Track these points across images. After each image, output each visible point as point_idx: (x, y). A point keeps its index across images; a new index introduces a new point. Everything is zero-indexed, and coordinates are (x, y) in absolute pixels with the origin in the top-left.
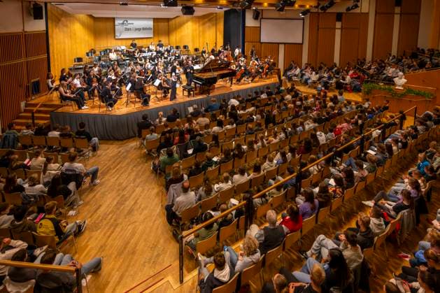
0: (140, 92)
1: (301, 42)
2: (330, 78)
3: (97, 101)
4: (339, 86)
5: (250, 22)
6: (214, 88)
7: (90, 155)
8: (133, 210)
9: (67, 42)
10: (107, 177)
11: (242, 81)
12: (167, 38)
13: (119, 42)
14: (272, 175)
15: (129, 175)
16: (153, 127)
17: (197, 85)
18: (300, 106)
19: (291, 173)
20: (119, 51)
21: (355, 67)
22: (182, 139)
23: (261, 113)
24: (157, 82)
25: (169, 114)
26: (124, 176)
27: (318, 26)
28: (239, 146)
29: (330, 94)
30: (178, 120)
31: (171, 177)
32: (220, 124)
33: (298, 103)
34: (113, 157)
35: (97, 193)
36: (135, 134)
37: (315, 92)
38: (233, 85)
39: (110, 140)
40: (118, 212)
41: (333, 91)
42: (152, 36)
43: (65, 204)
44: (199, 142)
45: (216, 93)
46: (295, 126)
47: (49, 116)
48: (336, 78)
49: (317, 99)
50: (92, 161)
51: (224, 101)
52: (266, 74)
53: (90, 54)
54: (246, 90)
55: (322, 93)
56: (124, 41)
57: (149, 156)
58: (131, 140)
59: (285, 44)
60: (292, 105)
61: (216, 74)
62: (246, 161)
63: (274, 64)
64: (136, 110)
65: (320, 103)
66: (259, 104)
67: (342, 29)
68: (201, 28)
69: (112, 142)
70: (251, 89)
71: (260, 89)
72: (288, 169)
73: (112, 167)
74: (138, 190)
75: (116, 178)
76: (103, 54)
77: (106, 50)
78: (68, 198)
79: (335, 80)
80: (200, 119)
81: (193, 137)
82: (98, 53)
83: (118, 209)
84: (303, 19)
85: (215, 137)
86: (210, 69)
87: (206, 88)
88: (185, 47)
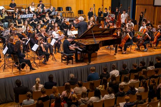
6: (96, 56)
11: (128, 49)
16: (29, 93)
17: (78, 52)
23: (145, 85)
24: (35, 48)
30: (54, 87)
32: (98, 94)
38: (117, 54)
45: (98, 61)
51: (105, 70)
54: (132, 59)
58: (9, 104)
61: (98, 41)
64: (13, 75)
66: (144, 76)
70: (138, 58)
86: (92, 35)
87: (87, 55)
88: (68, 9)
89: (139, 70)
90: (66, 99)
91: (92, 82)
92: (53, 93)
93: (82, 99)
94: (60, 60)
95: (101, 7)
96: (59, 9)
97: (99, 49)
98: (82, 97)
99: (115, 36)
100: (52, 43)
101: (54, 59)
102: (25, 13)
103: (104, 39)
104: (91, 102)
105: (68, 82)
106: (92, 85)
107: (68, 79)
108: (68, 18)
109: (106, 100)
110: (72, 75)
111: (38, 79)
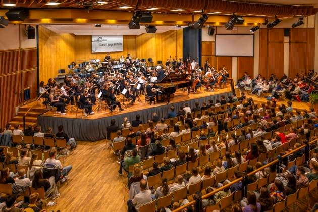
0: (110, 99)
1: (252, 55)
2: (279, 88)
3: (75, 107)
4: (289, 96)
5: (206, 37)
6: (173, 97)
7: (68, 154)
8: (100, 204)
9: (53, 56)
10: (80, 174)
12: (135, 52)
13: (95, 56)
14: (221, 178)
15: (99, 173)
16: (119, 131)
18: (250, 115)
19: (238, 177)
20: (94, 63)
21: (304, 77)
22: (144, 143)
23: (214, 120)
24: (124, 91)
25: (134, 120)
26: (94, 173)
27: (268, 41)
28: (192, 151)
29: (279, 104)
30: (140, 125)
31: (133, 176)
32: (177, 129)
33: (249, 111)
34: (86, 156)
35: (71, 187)
36: (105, 136)
37: (265, 101)
38: (190, 94)
39: (85, 141)
40: (88, 205)
41: (282, 100)
42: (122, 51)
43: (46, 196)
44: (158, 145)
45: (175, 101)
46: (244, 133)
47: (36, 119)
48: (286, 88)
49: (267, 108)
50: (68, 159)
52: (220, 84)
53: (71, 66)
54: (202, 99)
55: (271, 102)
56: (99, 55)
57: (115, 156)
58: (102, 141)
59: (237, 57)
60: (243, 114)
61: (174, 84)
62: (199, 164)
63: (228, 75)
64: (106, 116)
65: (269, 112)
67: (290, 43)
68: (163, 43)
69: (86, 142)
70: (206, 98)
71: (214, 97)
72: (236, 174)
73: (85, 165)
74: (106, 186)
75: (87, 175)
76: (81, 66)
77: (84, 62)
78: (48, 190)
79: (284, 90)
80: (159, 125)
81: (153, 141)
82: (77, 65)
83: (88, 202)
84: (254, 34)
85: (172, 142)
86: (170, 80)
87: (166, 97)
88: (150, 60)
89: (208, 107)
90: (151, 135)
91: (171, 119)
92: (140, 130)
93: (164, 134)
94: (144, 102)
95: (175, 58)
96: (143, 60)
97: (175, 91)
98: (164, 133)
99: (187, 80)
100: (138, 87)
101: (140, 101)
102: (116, 64)
103: (179, 83)
104: (172, 137)
105: (151, 120)
106: (172, 122)
107: (152, 117)
108: (150, 67)
109: (185, 135)
110: (155, 114)
111: (126, 118)
